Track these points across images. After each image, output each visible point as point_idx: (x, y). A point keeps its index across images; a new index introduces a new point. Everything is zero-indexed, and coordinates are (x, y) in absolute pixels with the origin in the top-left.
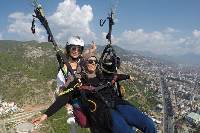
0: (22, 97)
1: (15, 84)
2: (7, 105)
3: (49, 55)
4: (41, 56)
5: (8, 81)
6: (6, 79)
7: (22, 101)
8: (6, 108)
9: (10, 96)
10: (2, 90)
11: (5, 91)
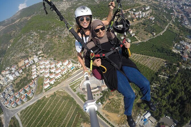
0: (73, 51)
1: (59, 40)
2: (61, 65)
3: (76, 4)
4: (69, 7)
5: (51, 40)
6: (49, 39)
7: (75, 56)
8: (62, 68)
9: (59, 54)
10: (49, 51)
11: (53, 51)
